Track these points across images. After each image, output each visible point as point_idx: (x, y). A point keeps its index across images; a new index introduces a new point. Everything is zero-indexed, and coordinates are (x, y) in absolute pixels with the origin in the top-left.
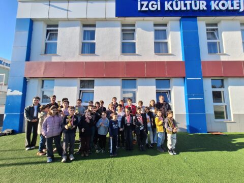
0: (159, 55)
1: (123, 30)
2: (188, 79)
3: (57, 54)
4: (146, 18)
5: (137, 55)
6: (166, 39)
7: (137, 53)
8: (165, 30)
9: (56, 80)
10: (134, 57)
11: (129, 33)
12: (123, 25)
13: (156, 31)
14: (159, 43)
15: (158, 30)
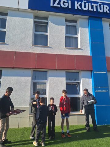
0: (69, 49)
1: (35, 22)
2: (95, 72)
4: (58, 14)
5: (49, 47)
7: (48, 45)
8: (76, 26)
10: (46, 49)
11: (42, 25)
12: (36, 17)
13: (67, 26)
14: (70, 37)
15: (70, 26)
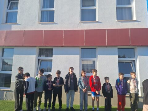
0: (122, 22)
3: (17, 22)
5: (98, 22)
6: (130, 4)
7: (97, 20)
9: (16, 49)
10: (95, 24)
14: (122, 8)
